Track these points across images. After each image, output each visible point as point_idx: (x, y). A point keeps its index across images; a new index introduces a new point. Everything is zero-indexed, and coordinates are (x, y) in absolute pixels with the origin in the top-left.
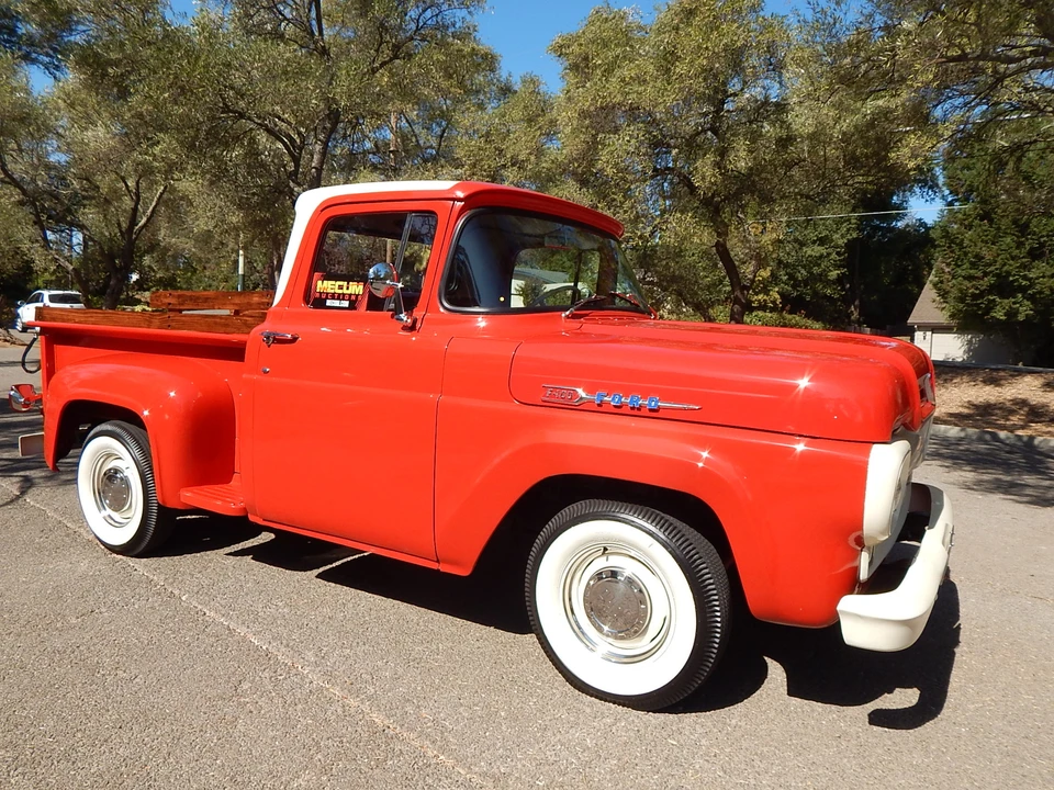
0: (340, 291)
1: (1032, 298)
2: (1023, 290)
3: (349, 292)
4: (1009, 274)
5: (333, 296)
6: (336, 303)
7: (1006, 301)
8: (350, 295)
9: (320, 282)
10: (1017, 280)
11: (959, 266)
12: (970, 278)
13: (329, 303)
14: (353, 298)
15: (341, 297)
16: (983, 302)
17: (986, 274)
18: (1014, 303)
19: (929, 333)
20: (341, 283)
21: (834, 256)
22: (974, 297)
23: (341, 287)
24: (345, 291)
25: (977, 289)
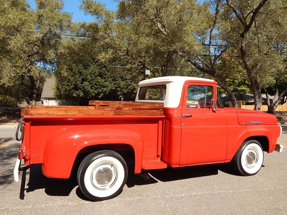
0: (193, 103)
1: (82, 91)
2: (80, 89)
3: (195, 103)
4: (78, 85)
5: (191, 105)
6: (192, 106)
7: (77, 92)
8: (196, 104)
9: (187, 101)
10: (79, 86)
11: (64, 82)
12: (68, 85)
13: (191, 106)
14: (196, 105)
15: (193, 105)
16: (71, 92)
17: (72, 85)
18: (79, 92)
19: (47, 100)
20: (193, 101)
21: (17, 76)
22: (69, 90)
23: (193, 102)
24: (194, 103)
25: (70, 88)
